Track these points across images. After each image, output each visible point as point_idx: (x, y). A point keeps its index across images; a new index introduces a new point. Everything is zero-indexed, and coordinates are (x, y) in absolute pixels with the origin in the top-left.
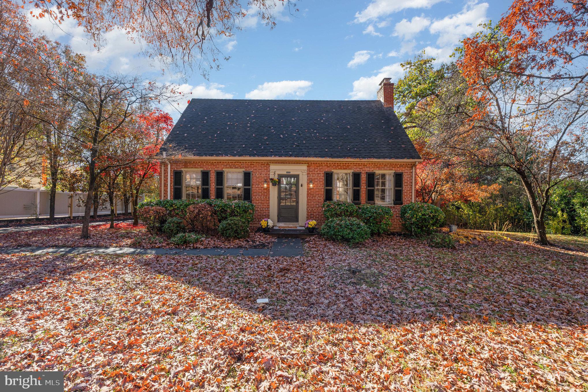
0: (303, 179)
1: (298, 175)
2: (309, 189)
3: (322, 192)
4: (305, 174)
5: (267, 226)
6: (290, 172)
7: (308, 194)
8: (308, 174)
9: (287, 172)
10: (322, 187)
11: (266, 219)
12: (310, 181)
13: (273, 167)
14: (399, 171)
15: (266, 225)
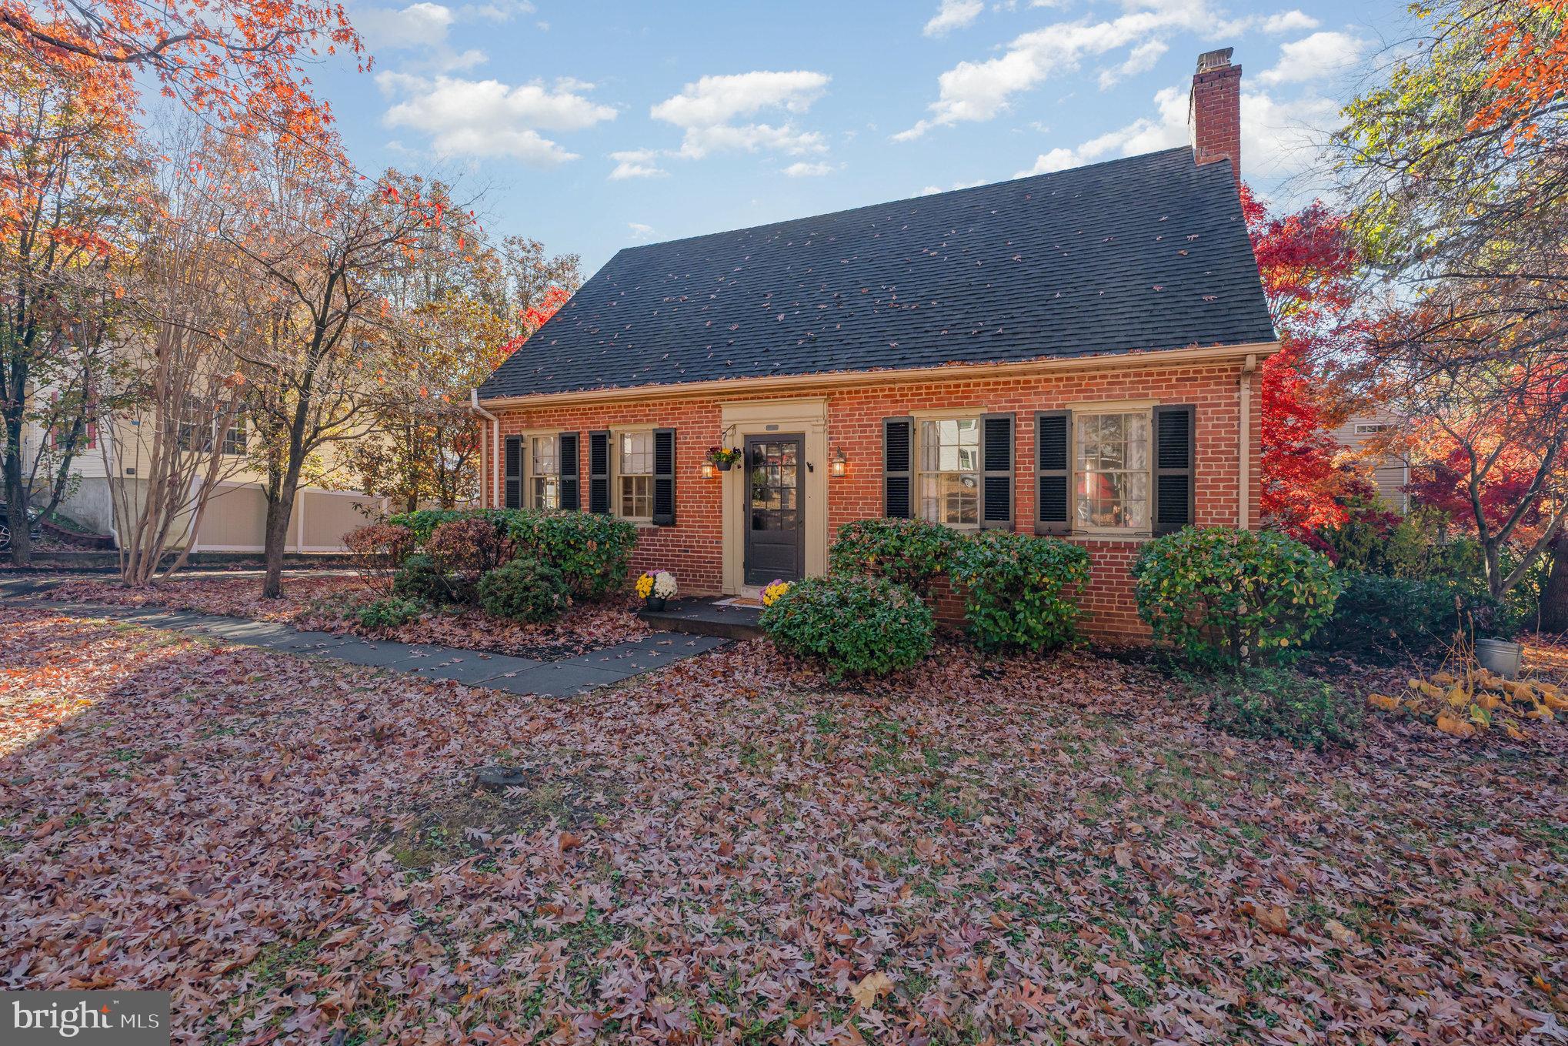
0: (816, 449)
1: (803, 435)
2: (835, 480)
3: (878, 491)
4: (821, 429)
5: (653, 592)
6: (776, 427)
7: (833, 498)
8: (831, 431)
9: (768, 427)
10: (873, 473)
11: (651, 573)
12: (839, 452)
13: (730, 413)
14: (1177, 398)
15: (648, 589)
